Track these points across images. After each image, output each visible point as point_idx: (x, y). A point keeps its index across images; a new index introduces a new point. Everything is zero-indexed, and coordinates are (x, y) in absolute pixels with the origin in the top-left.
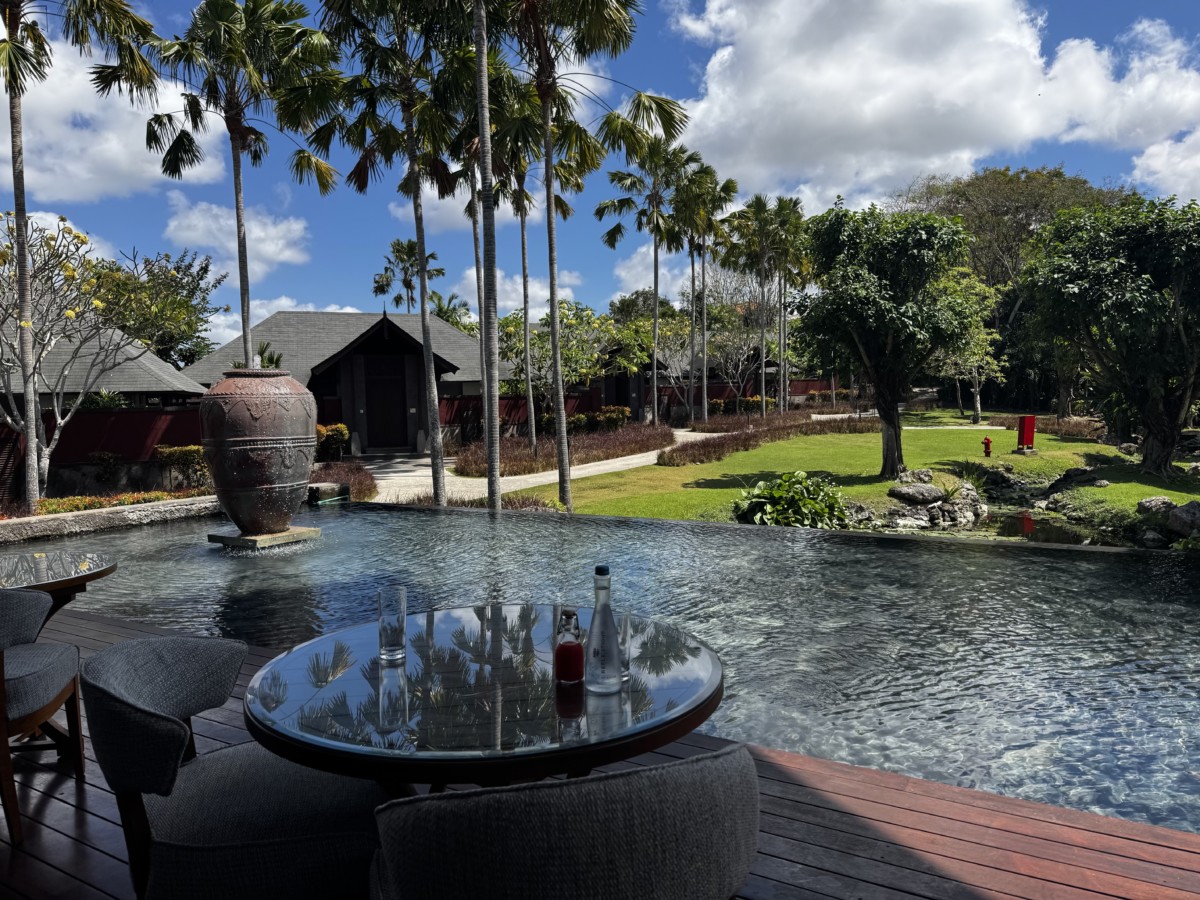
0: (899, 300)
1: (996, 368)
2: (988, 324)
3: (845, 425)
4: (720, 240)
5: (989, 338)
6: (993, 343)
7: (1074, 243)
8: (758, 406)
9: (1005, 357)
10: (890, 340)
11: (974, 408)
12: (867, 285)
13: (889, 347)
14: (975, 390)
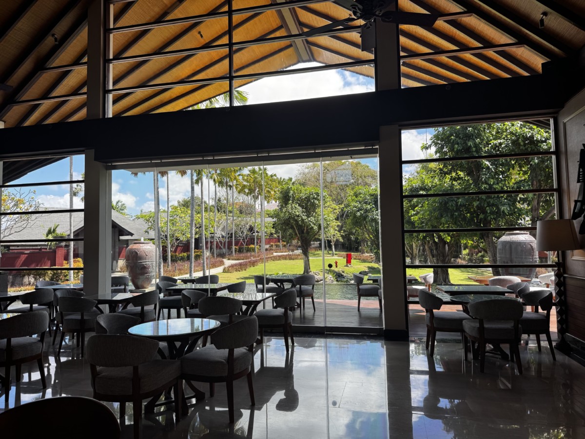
0: (308, 216)
1: (339, 235)
2: (337, 219)
3: (288, 257)
4: (238, 183)
5: (337, 224)
6: (338, 226)
7: (359, 198)
8: (254, 250)
9: (342, 232)
10: (305, 229)
11: (332, 251)
12: (298, 211)
13: (305, 231)
14: (333, 244)
